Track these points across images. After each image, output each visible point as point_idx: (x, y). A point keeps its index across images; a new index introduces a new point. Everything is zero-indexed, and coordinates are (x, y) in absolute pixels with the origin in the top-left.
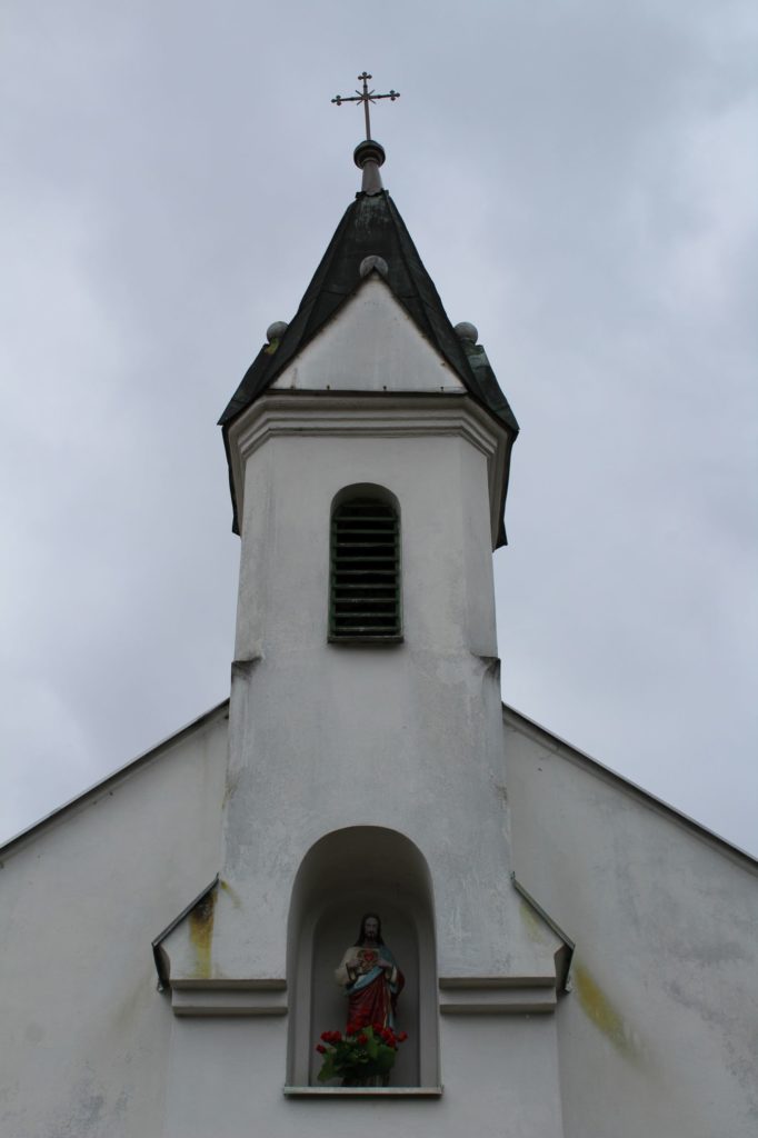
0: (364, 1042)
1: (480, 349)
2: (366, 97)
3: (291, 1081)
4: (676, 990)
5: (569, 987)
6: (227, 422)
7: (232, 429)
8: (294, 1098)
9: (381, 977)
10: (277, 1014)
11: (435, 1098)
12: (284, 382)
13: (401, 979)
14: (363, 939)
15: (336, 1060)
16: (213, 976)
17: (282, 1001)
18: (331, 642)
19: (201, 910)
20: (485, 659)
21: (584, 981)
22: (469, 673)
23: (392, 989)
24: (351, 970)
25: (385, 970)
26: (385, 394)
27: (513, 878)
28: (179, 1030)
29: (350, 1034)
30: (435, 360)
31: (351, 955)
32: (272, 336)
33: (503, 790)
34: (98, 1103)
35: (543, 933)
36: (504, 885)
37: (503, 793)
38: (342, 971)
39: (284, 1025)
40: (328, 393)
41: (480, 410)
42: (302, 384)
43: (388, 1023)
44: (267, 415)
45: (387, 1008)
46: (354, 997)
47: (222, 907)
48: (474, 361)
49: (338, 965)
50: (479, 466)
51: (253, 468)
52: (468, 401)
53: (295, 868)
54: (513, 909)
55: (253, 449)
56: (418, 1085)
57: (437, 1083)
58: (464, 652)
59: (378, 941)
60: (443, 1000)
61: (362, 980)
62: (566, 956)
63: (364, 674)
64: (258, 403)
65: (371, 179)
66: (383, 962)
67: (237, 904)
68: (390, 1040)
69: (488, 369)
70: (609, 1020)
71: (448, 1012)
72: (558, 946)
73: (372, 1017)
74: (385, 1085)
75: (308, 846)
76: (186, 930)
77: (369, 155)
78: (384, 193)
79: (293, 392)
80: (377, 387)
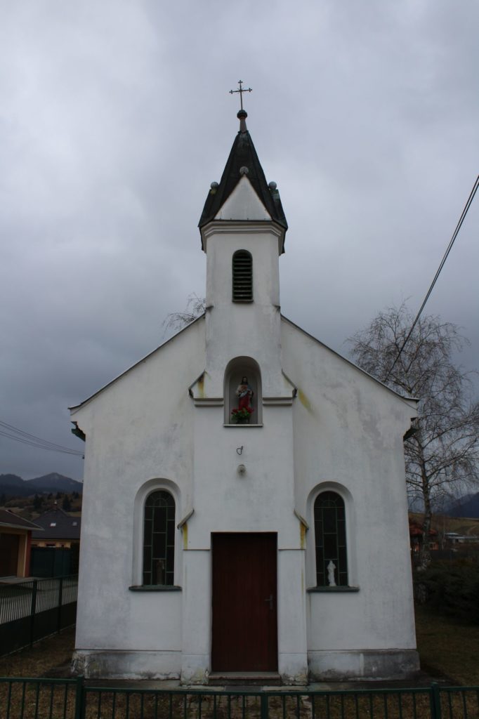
0: (243, 412)
1: (277, 191)
2: (241, 91)
3: (225, 423)
4: (324, 395)
5: (297, 395)
6: (201, 226)
7: (202, 229)
8: (226, 427)
9: (248, 394)
10: (221, 406)
11: (261, 427)
12: (218, 217)
13: (253, 394)
14: (243, 383)
15: (236, 416)
16: (205, 397)
17: (222, 403)
18: (233, 302)
19: (201, 380)
20: (276, 306)
21: (301, 393)
22: (272, 310)
23: (250, 397)
24: (239, 392)
25: (249, 392)
26: (248, 221)
27: (282, 370)
28: (196, 410)
29: (240, 410)
30: (263, 208)
31: (239, 388)
32: (212, 187)
33: (280, 345)
34: (176, 425)
35: (289, 385)
36: (280, 372)
37: (280, 346)
38: (237, 392)
39: (223, 408)
40: (231, 221)
41: (276, 224)
42: (223, 218)
43: (250, 406)
44: (213, 227)
45: (249, 402)
46: (240, 399)
47: (206, 379)
48: (275, 198)
49: (236, 389)
50: (276, 240)
51: (209, 241)
52: (273, 223)
53: (225, 368)
54: (282, 379)
55: (209, 236)
56: (257, 423)
57: (262, 423)
58: (271, 305)
59: (247, 383)
60: (264, 402)
61: (243, 394)
62: (295, 391)
63: (242, 311)
64: (210, 223)
65: (243, 125)
66: (248, 390)
67: (210, 378)
68: (250, 411)
69: (279, 200)
70: (306, 404)
71: (265, 405)
72: (293, 389)
73: (245, 406)
74: (248, 423)
75: (228, 361)
76: (197, 385)
77: (242, 115)
78: (247, 132)
79: (220, 220)
80: (245, 219)
